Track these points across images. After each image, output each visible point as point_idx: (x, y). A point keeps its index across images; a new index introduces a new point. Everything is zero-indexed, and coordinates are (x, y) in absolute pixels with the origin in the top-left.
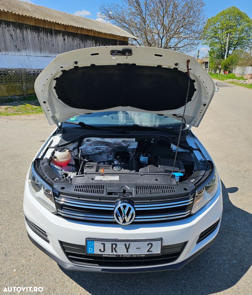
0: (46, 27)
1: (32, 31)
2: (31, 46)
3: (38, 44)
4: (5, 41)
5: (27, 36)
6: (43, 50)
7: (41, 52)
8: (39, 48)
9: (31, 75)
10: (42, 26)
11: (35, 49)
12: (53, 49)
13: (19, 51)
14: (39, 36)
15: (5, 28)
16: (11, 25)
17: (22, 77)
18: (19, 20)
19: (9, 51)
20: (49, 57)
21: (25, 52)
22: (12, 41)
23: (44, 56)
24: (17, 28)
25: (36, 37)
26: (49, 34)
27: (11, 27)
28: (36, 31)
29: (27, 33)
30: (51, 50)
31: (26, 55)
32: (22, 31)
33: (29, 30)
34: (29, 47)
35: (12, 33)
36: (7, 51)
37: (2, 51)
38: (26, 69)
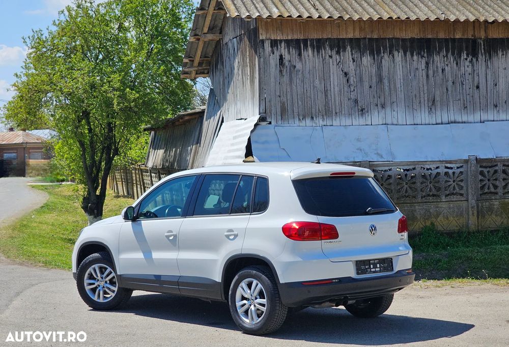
0: (457, 37)
1: (408, 54)
2: (401, 95)
3: (426, 88)
4: (326, 92)
5: (392, 70)
6: (439, 103)
7: (433, 109)
8: (426, 99)
10: (442, 35)
11: (411, 104)
12: (476, 96)
13: (362, 115)
14: (431, 65)
15: (331, 57)
16: (349, 48)
18: (372, 32)
19: (334, 117)
20: (459, 123)
21: (380, 115)
22: (346, 89)
23: (440, 122)
24: (363, 54)
25: (421, 69)
26: (465, 54)
27: (347, 52)
28: (422, 53)
29: (393, 62)
30: (468, 101)
31: (384, 123)
32: (378, 60)
33: (400, 54)
34: (395, 100)
35: (349, 67)
36: (328, 116)
37: (315, 118)
38: (375, 163)
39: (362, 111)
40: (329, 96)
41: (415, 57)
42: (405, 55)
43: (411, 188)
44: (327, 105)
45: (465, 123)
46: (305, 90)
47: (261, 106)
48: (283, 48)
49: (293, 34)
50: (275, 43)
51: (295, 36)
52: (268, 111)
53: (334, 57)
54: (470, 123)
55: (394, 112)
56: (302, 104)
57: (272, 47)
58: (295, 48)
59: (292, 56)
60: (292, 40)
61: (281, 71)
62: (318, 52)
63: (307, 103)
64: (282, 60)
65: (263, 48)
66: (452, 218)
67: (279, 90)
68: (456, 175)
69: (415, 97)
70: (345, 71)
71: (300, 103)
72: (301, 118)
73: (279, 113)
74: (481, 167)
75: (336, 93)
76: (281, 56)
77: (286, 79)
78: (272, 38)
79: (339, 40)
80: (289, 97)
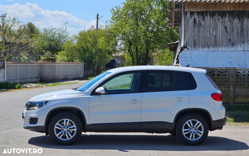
4: (215, 35)
9: (245, 77)
13: (233, 46)
15: (218, 19)
16: (227, 15)
17: (229, 79)
18: (239, 8)
19: (219, 47)
21: (242, 46)
22: (225, 34)
24: (234, 18)
27: (227, 17)
31: (244, 50)
32: (242, 21)
35: (227, 24)
36: (216, 46)
37: (209, 47)
38: (237, 68)
39: (233, 44)
40: (217, 37)
44: (215, 41)
47: (185, 41)
48: (196, 16)
49: (201, 9)
50: (192, 13)
51: (202, 10)
52: (188, 44)
53: (220, 19)
56: (204, 41)
57: (190, 15)
58: (201, 15)
59: (200, 19)
60: (200, 12)
61: (194, 26)
62: (212, 17)
63: (206, 40)
64: (195, 21)
65: (187, 16)
67: (193, 35)
70: (225, 26)
71: (203, 40)
72: (203, 47)
73: (193, 45)
75: (220, 36)
76: (195, 19)
77: (197, 29)
78: (191, 11)
79: (223, 12)
80: (198, 37)
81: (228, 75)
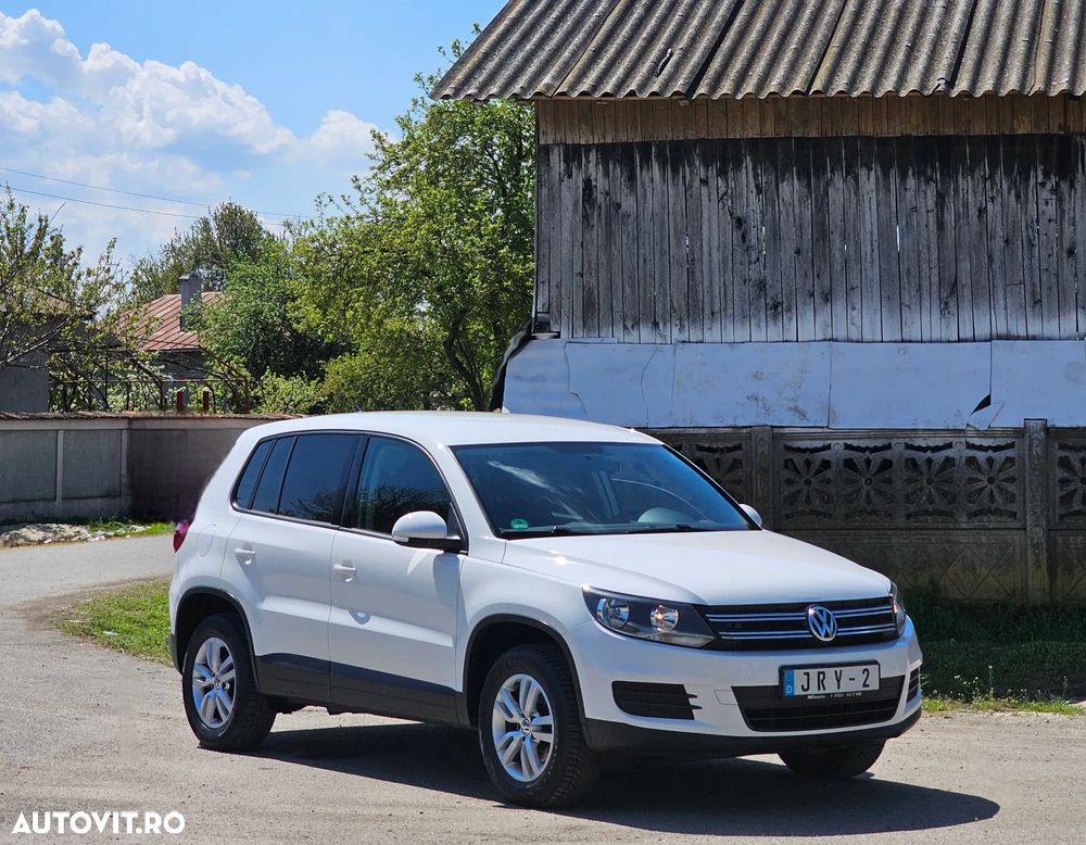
0: (1021, 131)
1: (893, 172)
2: (874, 273)
3: (935, 256)
4: (691, 265)
5: (852, 211)
6: (967, 291)
7: (952, 307)
8: (935, 279)
9: (829, 474)
10: (980, 129)
11: (898, 288)
12: (1067, 271)
13: (775, 317)
14: (949, 200)
15: (705, 182)
16: (748, 162)
18: (805, 123)
19: (707, 321)
20: (1018, 338)
21: (819, 316)
22: (738, 256)
23: (969, 335)
24: (783, 175)
25: (923, 210)
26: (1040, 173)
27: (744, 171)
28: (929, 172)
29: (855, 193)
30: (1045, 287)
31: (829, 336)
32: (817, 187)
33: (873, 173)
34: (856, 282)
35: (748, 206)
36: (694, 320)
37: (661, 325)
38: (787, 430)
39: (776, 309)
40: (698, 274)
41: (911, 182)
42: (886, 175)
43: (879, 492)
44: (691, 294)
45: (1034, 338)
46: (641, 260)
47: (540, 297)
48: (592, 165)
49: (616, 131)
50: (573, 154)
51: (621, 135)
52: (554, 308)
53: (712, 182)
54: (1049, 339)
55: (855, 313)
56: (633, 292)
57: (566, 161)
58: (620, 164)
59: (613, 181)
60: (613, 145)
61: (586, 217)
62: (675, 171)
63: (645, 289)
64: (591, 193)
65: (548, 165)
66: (984, 571)
67: (580, 261)
68: (997, 466)
69: (908, 276)
70: (738, 213)
71: (628, 289)
72: (629, 324)
73: (579, 312)
74: (1062, 447)
75: (715, 265)
76: (588, 186)
77: (596, 233)
78: (569, 142)
79: (725, 143)
80: (603, 274)
81: (744, 464)
